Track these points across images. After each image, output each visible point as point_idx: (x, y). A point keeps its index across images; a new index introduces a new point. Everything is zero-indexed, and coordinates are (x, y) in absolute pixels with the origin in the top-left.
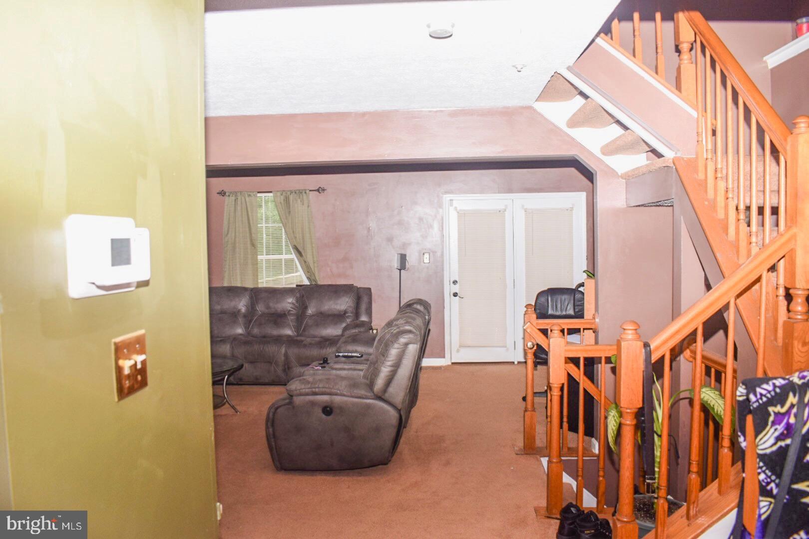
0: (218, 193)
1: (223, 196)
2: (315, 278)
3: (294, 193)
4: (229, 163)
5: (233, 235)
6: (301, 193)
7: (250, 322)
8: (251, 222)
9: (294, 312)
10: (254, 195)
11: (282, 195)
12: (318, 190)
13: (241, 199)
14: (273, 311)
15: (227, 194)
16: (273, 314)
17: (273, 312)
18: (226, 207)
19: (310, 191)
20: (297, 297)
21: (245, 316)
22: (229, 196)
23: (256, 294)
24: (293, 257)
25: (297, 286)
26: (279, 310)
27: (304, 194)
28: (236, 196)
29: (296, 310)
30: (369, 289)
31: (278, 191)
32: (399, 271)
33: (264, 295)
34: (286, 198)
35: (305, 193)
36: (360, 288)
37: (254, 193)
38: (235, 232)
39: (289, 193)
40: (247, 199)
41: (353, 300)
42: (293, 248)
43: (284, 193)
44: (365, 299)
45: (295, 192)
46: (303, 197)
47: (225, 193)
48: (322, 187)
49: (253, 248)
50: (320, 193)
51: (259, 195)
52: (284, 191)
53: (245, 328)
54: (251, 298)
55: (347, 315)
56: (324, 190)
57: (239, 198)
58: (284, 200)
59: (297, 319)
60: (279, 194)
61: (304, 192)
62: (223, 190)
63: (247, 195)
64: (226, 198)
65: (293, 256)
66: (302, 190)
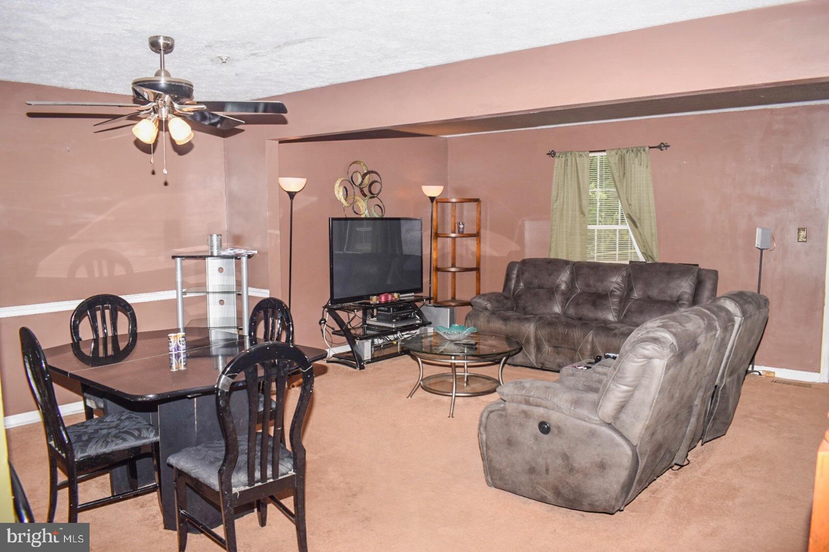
0: (548, 154)
1: (553, 157)
2: (652, 254)
3: (630, 151)
4: (473, 115)
5: (562, 200)
6: (639, 150)
7: (568, 300)
8: (582, 186)
9: (618, 293)
10: (586, 155)
11: (616, 154)
12: (659, 147)
13: (572, 160)
14: (594, 290)
15: (557, 155)
16: (594, 293)
17: (593, 292)
18: (555, 169)
19: (650, 148)
20: (623, 276)
21: (563, 293)
22: (559, 157)
23: (578, 269)
24: (627, 228)
25: (631, 262)
26: (600, 290)
27: (642, 151)
28: (566, 156)
29: (620, 291)
30: (715, 273)
31: (612, 150)
32: (760, 251)
33: (585, 270)
34: (622, 158)
35: (644, 150)
36: (703, 269)
37: (586, 153)
38: (563, 198)
39: (625, 151)
40: (578, 159)
41: (690, 285)
42: (627, 217)
43: (619, 151)
44: (708, 285)
45: (632, 151)
46: (641, 156)
47: (554, 154)
48: (664, 142)
49: (582, 216)
50: (662, 150)
51: (591, 155)
52: (619, 149)
53: (562, 307)
54: (572, 273)
55: (680, 302)
56: (667, 146)
57: (569, 159)
58: (619, 160)
59: (620, 302)
60: (613, 153)
61: (642, 149)
62: (553, 151)
63: (578, 156)
64: (556, 160)
65: (627, 226)
66: (641, 147)
